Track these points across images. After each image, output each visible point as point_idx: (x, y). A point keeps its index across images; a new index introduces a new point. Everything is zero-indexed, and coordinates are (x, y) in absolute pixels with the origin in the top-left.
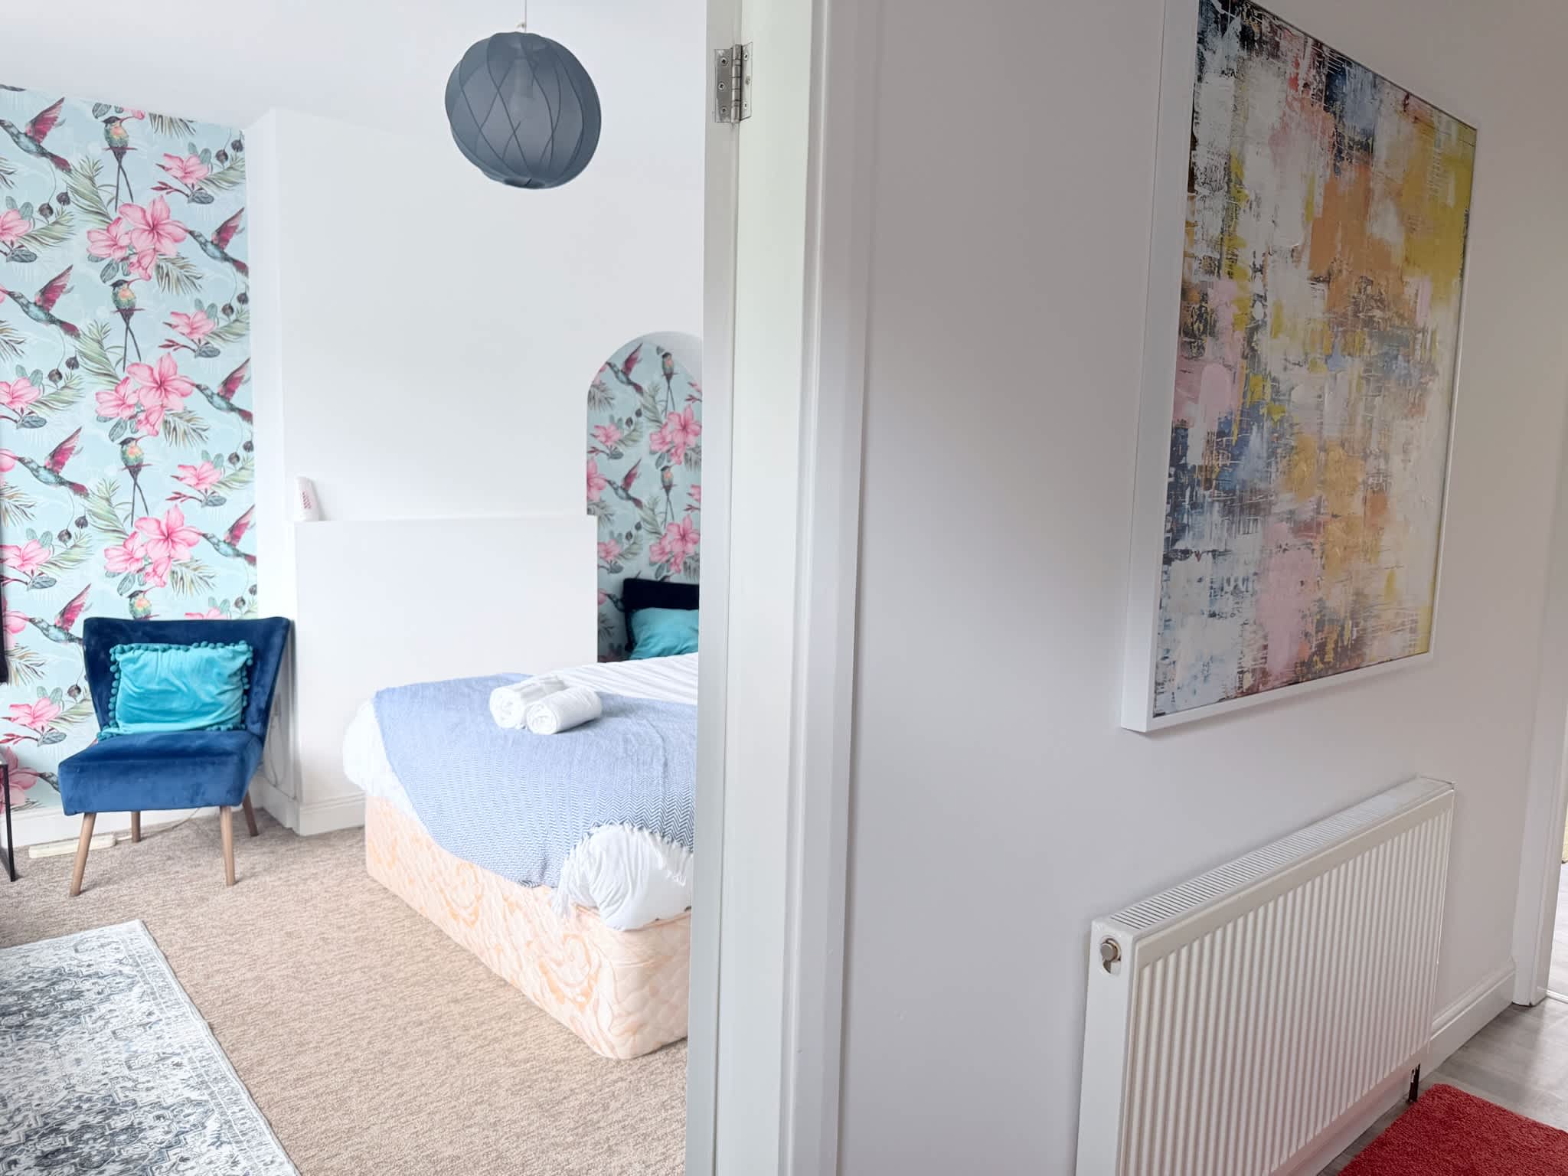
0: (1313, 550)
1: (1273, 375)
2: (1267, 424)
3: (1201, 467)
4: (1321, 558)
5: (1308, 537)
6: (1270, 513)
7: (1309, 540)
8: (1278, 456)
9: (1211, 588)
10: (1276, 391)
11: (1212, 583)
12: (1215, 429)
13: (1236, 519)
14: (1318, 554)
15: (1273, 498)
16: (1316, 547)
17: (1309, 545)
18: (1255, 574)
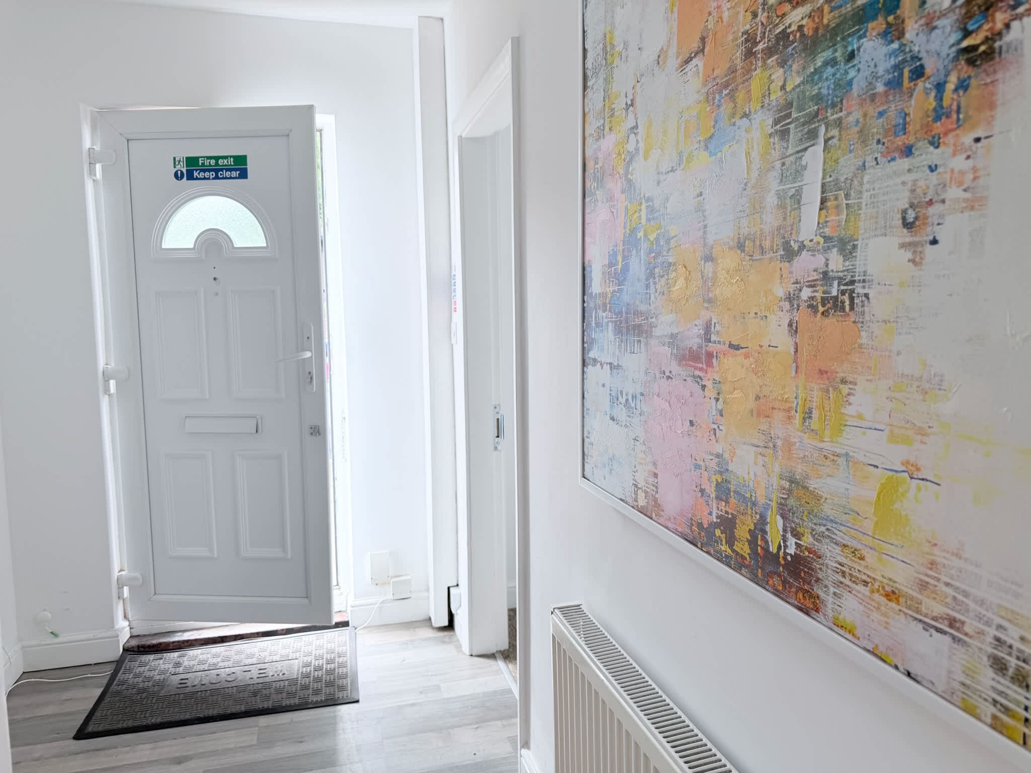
0: (704, 387)
1: (647, 196)
2: (644, 246)
3: (600, 294)
4: (717, 400)
5: (696, 368)
6: (651, 336)
7: (697, 373)
8: (657, 275)
9: (611, 395)
10: (651, 210)
11: (611, 390)
12: (607, 263)
13: (624, 338)
14: (711, 393)
15: (654, 320)
16: (709, 384)
17: (697, 379)
18: (642, 394)
